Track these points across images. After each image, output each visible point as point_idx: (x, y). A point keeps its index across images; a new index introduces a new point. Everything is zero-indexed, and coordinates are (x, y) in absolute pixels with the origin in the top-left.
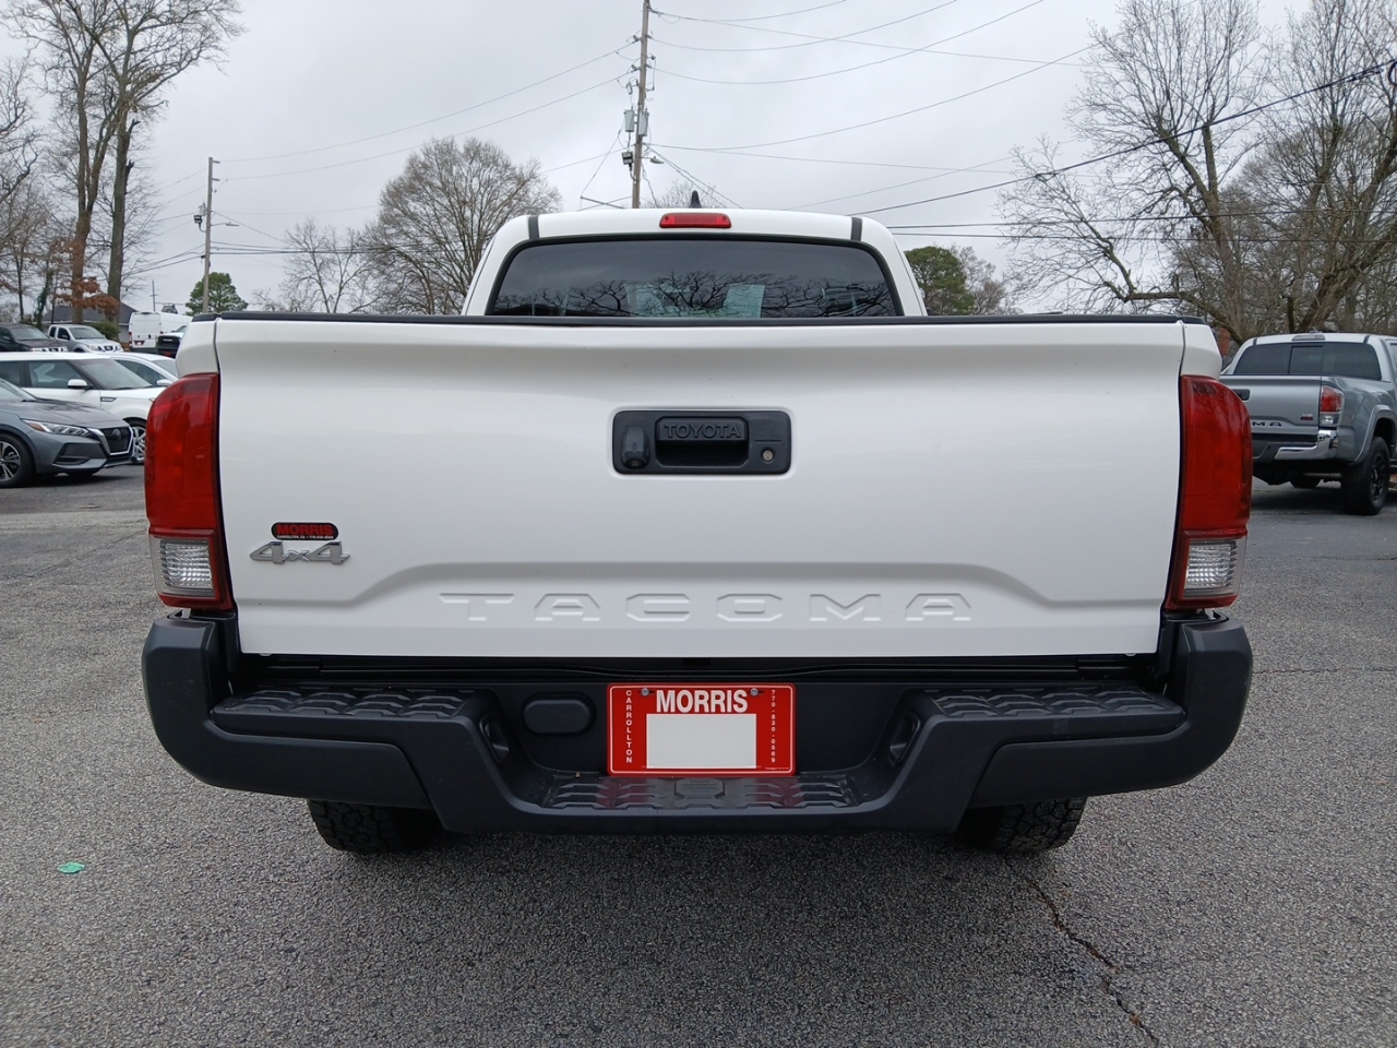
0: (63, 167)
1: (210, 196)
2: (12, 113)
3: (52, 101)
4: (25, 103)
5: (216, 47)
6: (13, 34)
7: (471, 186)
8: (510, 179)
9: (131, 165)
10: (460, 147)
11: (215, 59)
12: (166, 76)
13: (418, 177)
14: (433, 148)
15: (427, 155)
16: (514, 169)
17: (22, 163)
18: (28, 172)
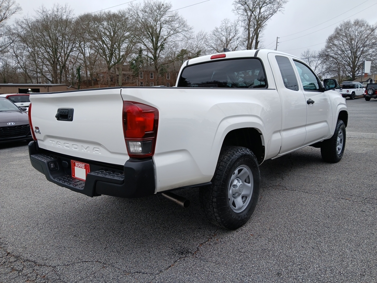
0: (244, 44)
1: (277, 47)
2: (235, 33)
3: (243, 29)
4: (238, 30)
5: (282, 7)
6: (236, 14)
7: (355, 34)
8: (368, 29)
9: (259, 42)
10: (352, 23)
11: (281, 10)
12: (269, 17)
13: (338, 33)
14: (343, 24)
15: (341, 27)
16: (370, 26)
17: (236, 45)
18: (237, 47)
